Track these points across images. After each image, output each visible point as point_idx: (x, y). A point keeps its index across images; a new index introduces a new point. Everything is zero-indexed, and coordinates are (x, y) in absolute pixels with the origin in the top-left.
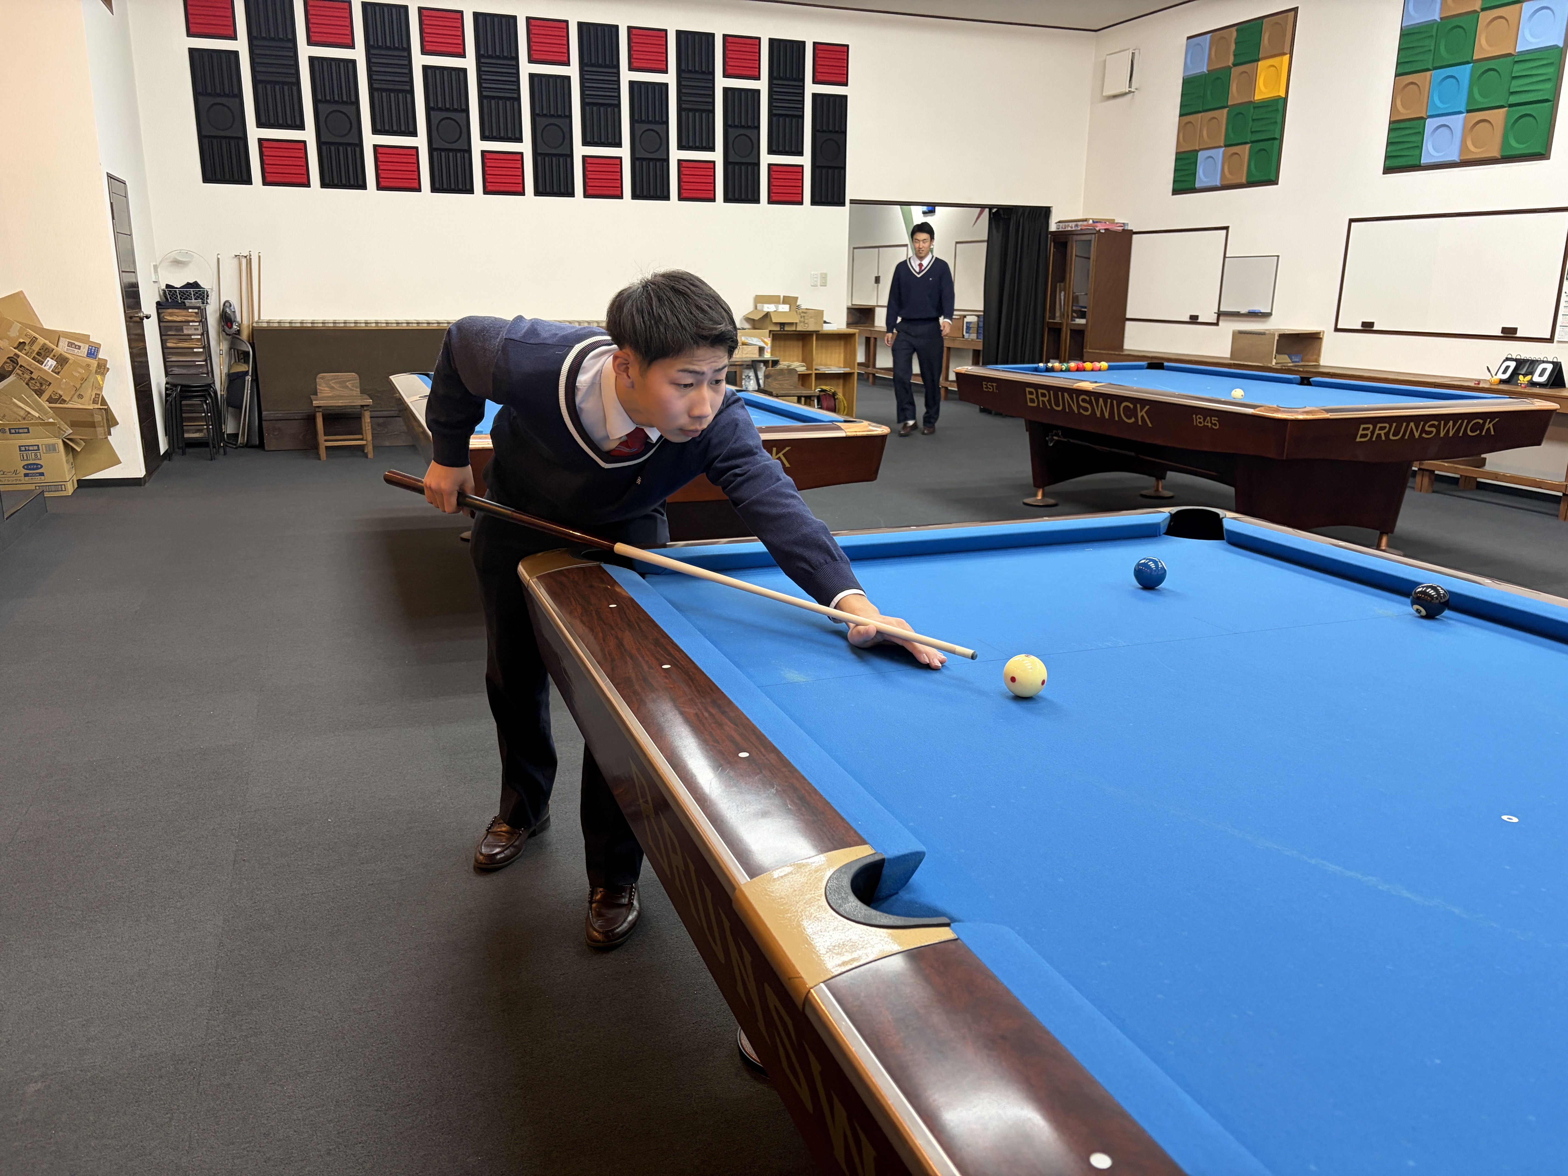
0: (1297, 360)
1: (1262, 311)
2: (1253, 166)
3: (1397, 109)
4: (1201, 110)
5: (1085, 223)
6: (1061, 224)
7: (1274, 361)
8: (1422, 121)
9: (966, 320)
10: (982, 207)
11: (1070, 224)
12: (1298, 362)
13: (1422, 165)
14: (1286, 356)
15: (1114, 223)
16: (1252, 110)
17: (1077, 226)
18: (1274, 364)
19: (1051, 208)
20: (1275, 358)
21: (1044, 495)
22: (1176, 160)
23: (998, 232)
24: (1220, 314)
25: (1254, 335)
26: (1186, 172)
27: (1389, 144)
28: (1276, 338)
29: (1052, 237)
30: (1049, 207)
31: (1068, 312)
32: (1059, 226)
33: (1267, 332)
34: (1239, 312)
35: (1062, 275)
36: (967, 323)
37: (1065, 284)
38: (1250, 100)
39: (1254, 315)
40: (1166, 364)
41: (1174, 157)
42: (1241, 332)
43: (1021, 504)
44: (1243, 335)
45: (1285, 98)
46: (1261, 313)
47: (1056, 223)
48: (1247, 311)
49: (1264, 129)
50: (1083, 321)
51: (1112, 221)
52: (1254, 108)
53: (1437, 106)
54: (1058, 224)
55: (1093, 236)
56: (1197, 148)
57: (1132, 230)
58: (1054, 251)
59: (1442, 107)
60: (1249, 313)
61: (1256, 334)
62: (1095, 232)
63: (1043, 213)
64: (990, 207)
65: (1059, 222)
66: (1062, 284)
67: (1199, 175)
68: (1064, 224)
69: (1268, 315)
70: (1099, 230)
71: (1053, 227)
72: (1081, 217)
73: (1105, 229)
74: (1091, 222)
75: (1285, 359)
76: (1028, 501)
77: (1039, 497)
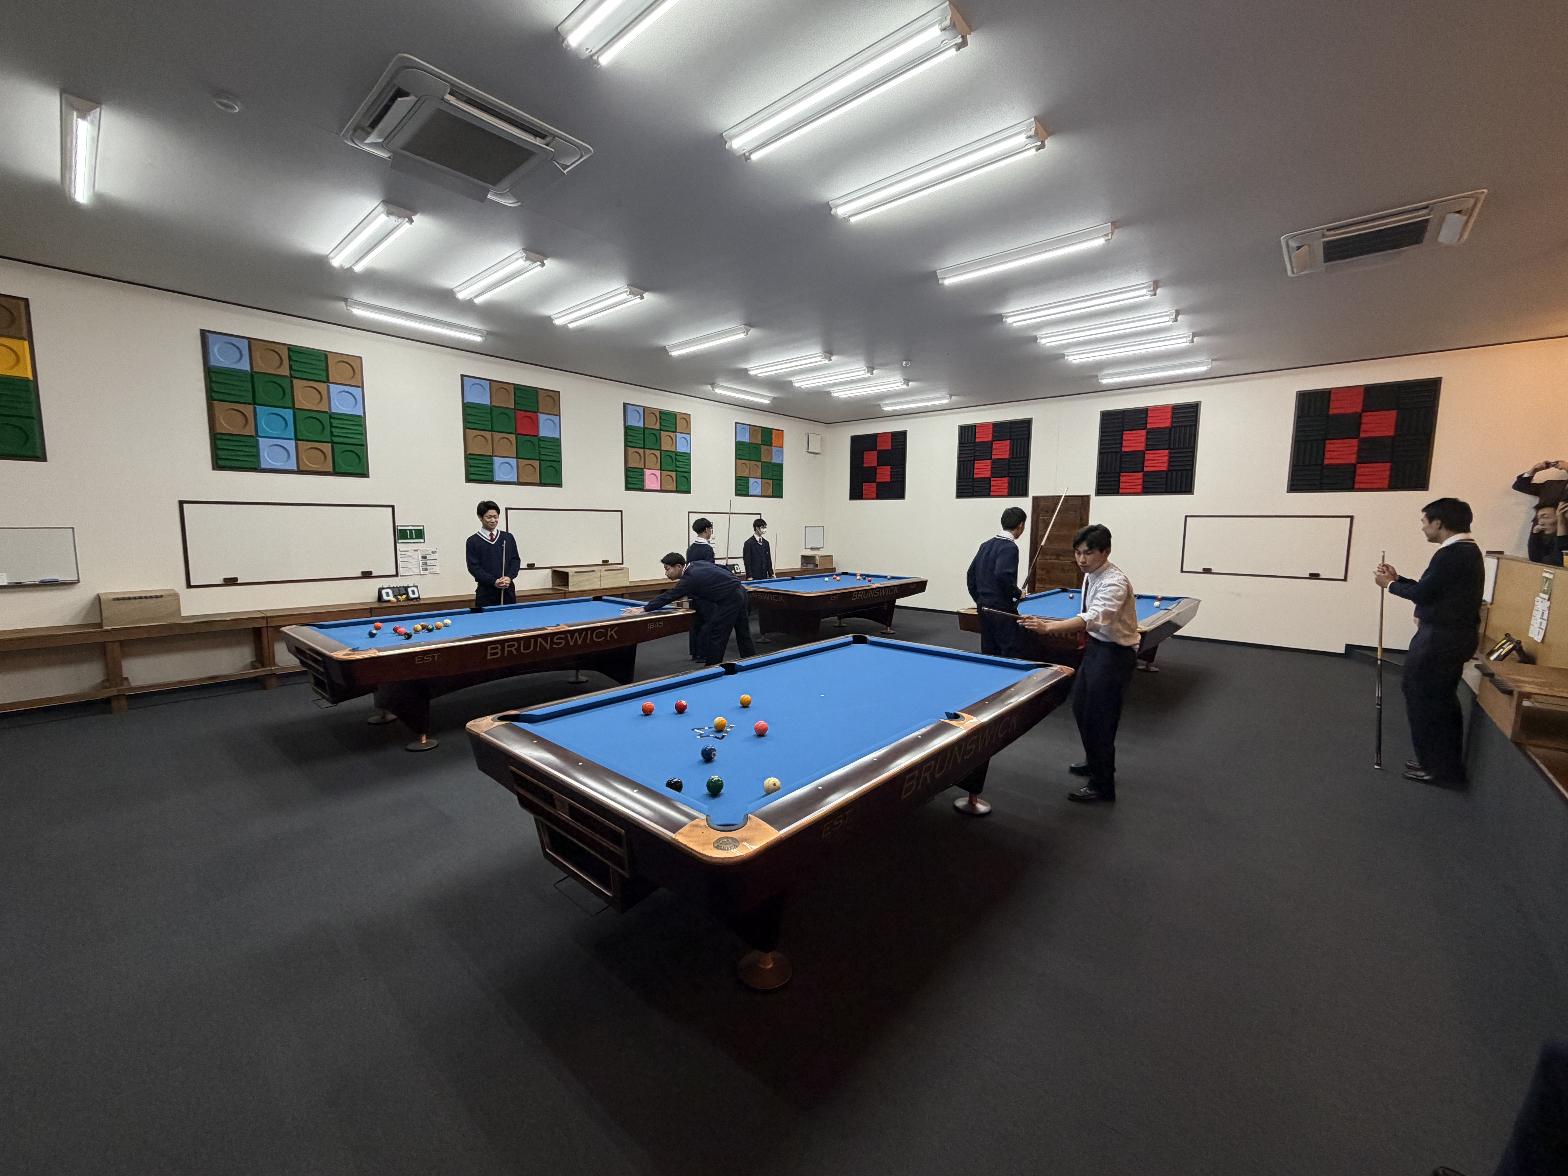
3: (221, 425)
8: (254, 439)
13: (260, 469)
45: (34, 381)
53: (266, 431)
60: (41, 582)
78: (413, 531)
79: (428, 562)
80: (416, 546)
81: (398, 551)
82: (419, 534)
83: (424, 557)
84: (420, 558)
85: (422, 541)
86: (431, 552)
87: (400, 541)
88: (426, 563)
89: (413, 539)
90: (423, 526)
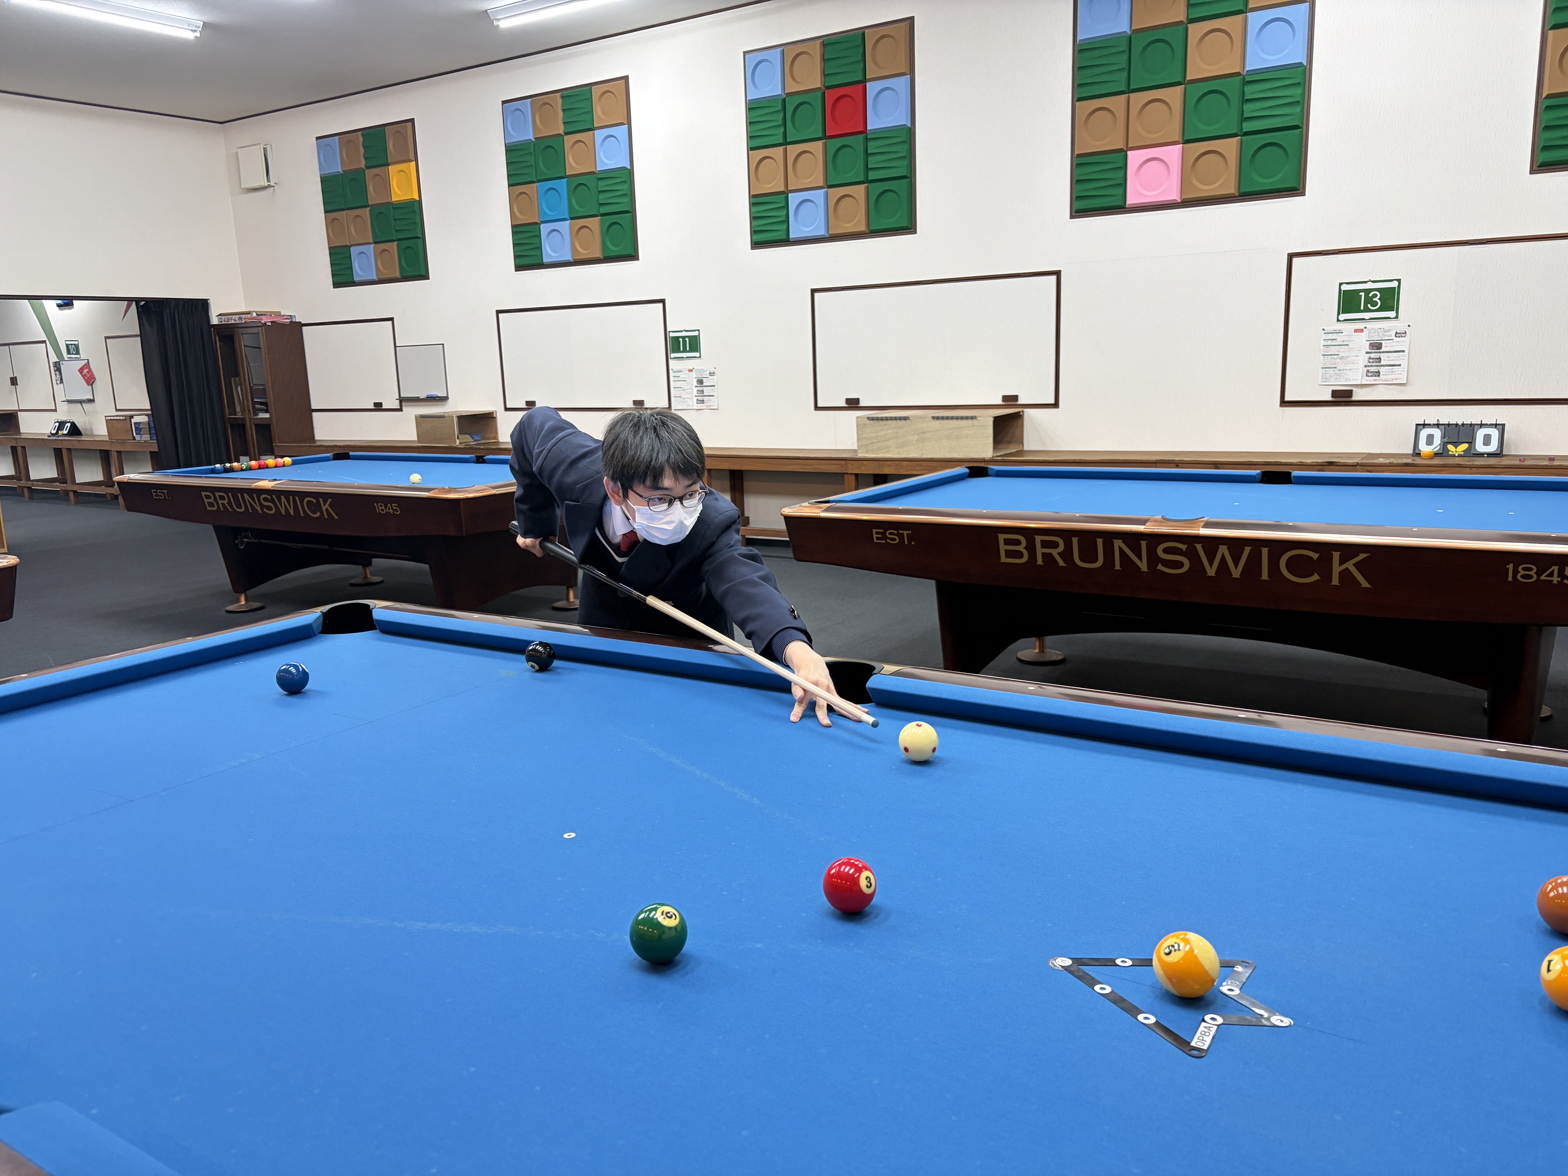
0: (479, 439)
1: (439, 396)
2: (403, 262)
3: (516, 216)
4: (344, 208)
5: (249, 316)
6: (223, 317)
7: (458, 442)
8: (537, 226)
9: (133, 421)
10: (130, 300)
11: (234, 317)
12: (479, 440)
13: (545, 264)
14: (468, 436)
15: (280, 315)
16: (392, 211)
17: (240, 318)
18: (458, 444)
19: (208, 301)
20: (458, 438)
21: (247, 600)
22: (331, 254)
23: (151, 326)
24: (402, 400)
25: (435, 419)
26: (343, 267)
27: (515, 245)
28: (455, 420)
29: (216, 330)
30: (207, 300)
31: (248, 407)
32: (221, 318)
33: (446, 415)
34: (418, 397)
35: (234, 368)
36: (135, 423)
37: (240, 378)
38: (387, 201)
39: (432, 399)
40: (351, 453)
41: (328, 251)
42: (423, 417)
43: (224, 612)
44: (425, 419)
45: (419, 201)
46: (438, 397)
47: (217, 316)
48: (426, 396)
49: (406, 228)
50: (267, 416)
51: (278, 314)
52: (394, 208)
53: (547, 214)
54: (219, 317)
55: (260, 329)
56: (348, 244)
57: (300, 322)
58: (220, 345)
59: (551, 215)
60: (427, 397)
61: (437, 417)
62: (261, 325)
63: (200, 305)
64: (137, 300)
65: (220, 315)
66: (237, 379)
67: (355, 269)
68: (226, 317)
69: (446, 399)
70: (266, 323)
71: (215, 321)
72: (244, 310)
73: (271, 322)
74: (254, 314)
75: (467, 439)
76: (230, 608)
77: (243, 603)
78: (687, 339)
79: (705, 389)
80: (690, 364)
81: (671, 371)
82: (694, 344)
83: (700, 382)
84: (695, 383)
85: (697, 354)
86: (708, 373)
87: (673, 355)
88: (702, 391)
89: (687, 352)
90: (698, 330)
